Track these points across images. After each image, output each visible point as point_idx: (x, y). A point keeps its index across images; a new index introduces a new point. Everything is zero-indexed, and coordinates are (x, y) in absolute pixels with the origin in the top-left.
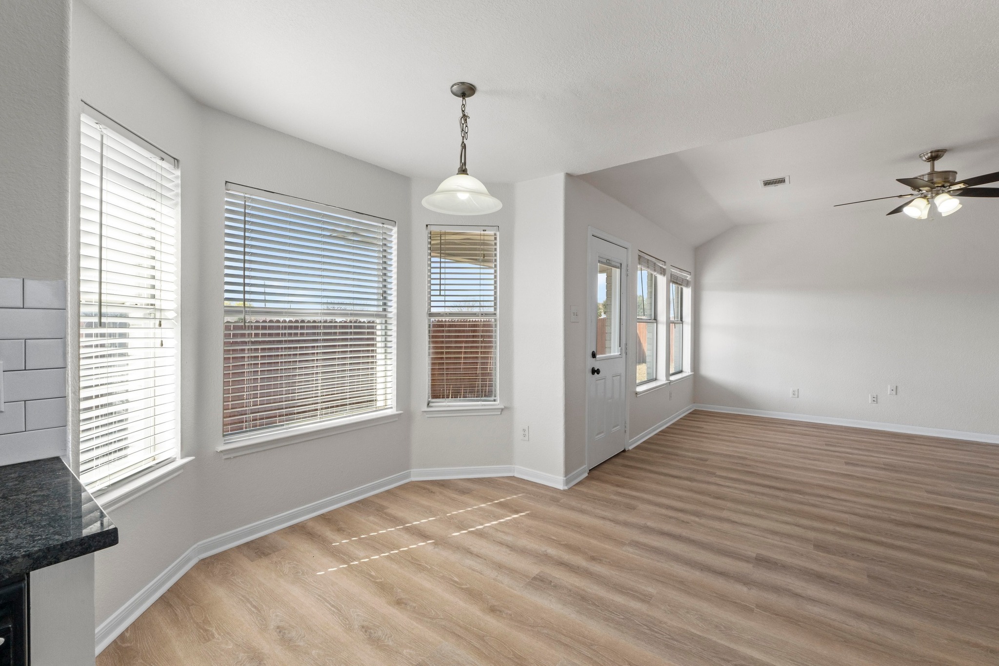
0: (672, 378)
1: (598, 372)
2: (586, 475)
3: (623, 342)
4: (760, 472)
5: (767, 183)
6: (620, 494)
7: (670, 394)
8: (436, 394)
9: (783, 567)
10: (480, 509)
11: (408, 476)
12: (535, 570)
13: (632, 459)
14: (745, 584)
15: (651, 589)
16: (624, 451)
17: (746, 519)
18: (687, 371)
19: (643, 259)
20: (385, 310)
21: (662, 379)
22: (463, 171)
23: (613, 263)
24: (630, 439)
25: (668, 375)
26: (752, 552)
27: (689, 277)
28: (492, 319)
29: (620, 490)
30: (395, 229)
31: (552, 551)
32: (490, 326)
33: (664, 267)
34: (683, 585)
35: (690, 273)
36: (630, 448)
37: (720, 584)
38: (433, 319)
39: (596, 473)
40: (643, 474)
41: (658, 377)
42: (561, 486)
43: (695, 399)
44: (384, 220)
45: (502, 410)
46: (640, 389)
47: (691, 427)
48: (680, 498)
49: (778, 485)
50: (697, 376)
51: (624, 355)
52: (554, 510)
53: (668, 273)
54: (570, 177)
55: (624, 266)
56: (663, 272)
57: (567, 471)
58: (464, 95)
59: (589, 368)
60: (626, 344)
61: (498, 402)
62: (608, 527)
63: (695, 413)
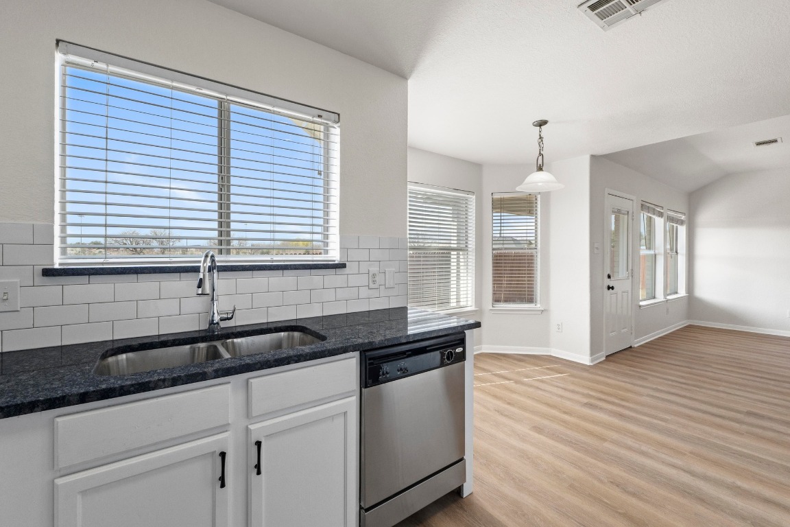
0: (669, 297)
1: (613, 288)
2: (604, 359)
3: (630, 268)
4: (754, 368)
5: (759, 144)
6: (633, 371)
7: (668, 310)
8: (497, 300)
9: (770, 419)
10: (536, 370)
11: (480, 349)
12: (585, 400)
13: (636, 352)
14: (738, 423)
15: (667, 417)
16: (631, 347)
17: (738, 393)
18: (682, 292)
19: (644, 207)
20: (467, 246)
21: (660, 297)
22: (540, 169)
23: (623, 212)
24: (635, 339)
25: (666, 294)
26: (745, 409)
27: (683, 217)
28: (534, 251)
29: (632, 369)
30: (474, 197)
31: (592, 393)
32: (532, 256)
33: (662, 211)
34: (690, 418)
35: (685, 214)
36: (636, 346)
37: (718, 420)
38: (494, 252)
39: (611, 358)
40: (649, 361)
41: (657, 296)
42: (588, 363)
43: (689, 315)
44: (469, 192)
45: (542, 311)
46: (641, 303)
47: (688, 336)
48: (683, 377)
49: (770, 377)
50: (691, 299)
51: (630, 278)
52: (585, 374)
53: (665, 215)
54: (593, 157)
55: (630, 213)
56: (661, 215)
57: (592, 354)
58: (540, 126)
59: (606, 285)
60: (632, 270)
61: (539, 305)
62: (629, 386)
63: (690, 327)
